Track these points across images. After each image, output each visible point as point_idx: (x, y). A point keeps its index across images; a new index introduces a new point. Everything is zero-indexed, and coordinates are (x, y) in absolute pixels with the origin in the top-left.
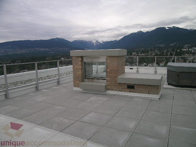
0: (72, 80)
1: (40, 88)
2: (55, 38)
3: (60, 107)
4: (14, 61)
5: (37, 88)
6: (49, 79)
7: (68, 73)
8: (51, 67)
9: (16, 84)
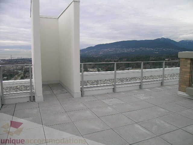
0: (177, 82)
1: (143, 87)
2: (160, 38)
3: (162, 109)
4: (121, 59)
5: (140, 87)
6: (153, 79)
7: (172, 75)
8: (155, 68)
9: (122, 80)
